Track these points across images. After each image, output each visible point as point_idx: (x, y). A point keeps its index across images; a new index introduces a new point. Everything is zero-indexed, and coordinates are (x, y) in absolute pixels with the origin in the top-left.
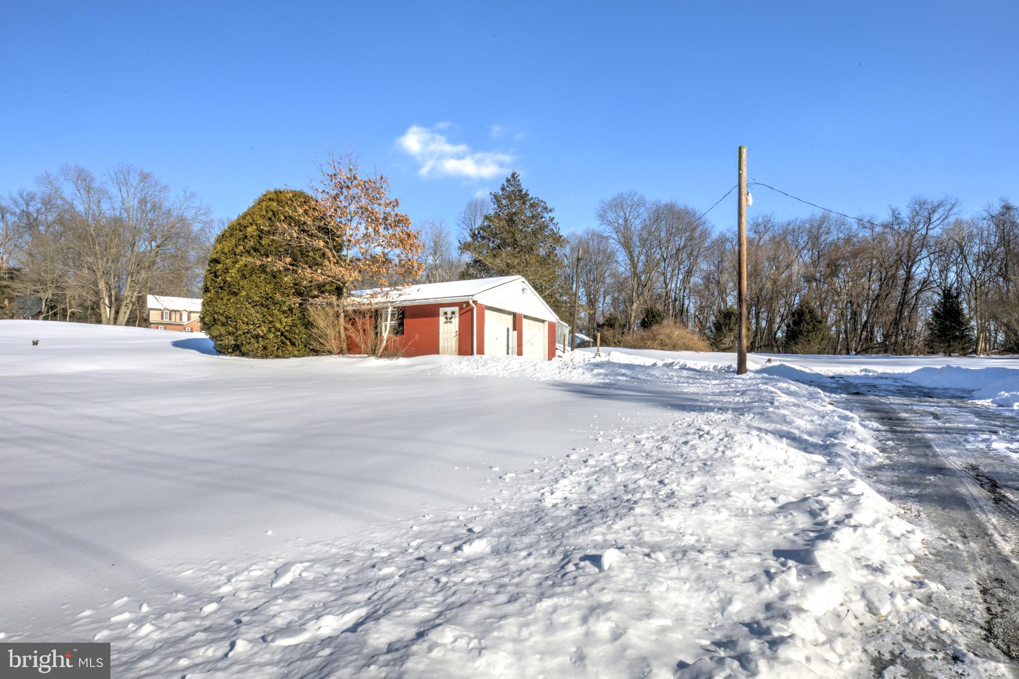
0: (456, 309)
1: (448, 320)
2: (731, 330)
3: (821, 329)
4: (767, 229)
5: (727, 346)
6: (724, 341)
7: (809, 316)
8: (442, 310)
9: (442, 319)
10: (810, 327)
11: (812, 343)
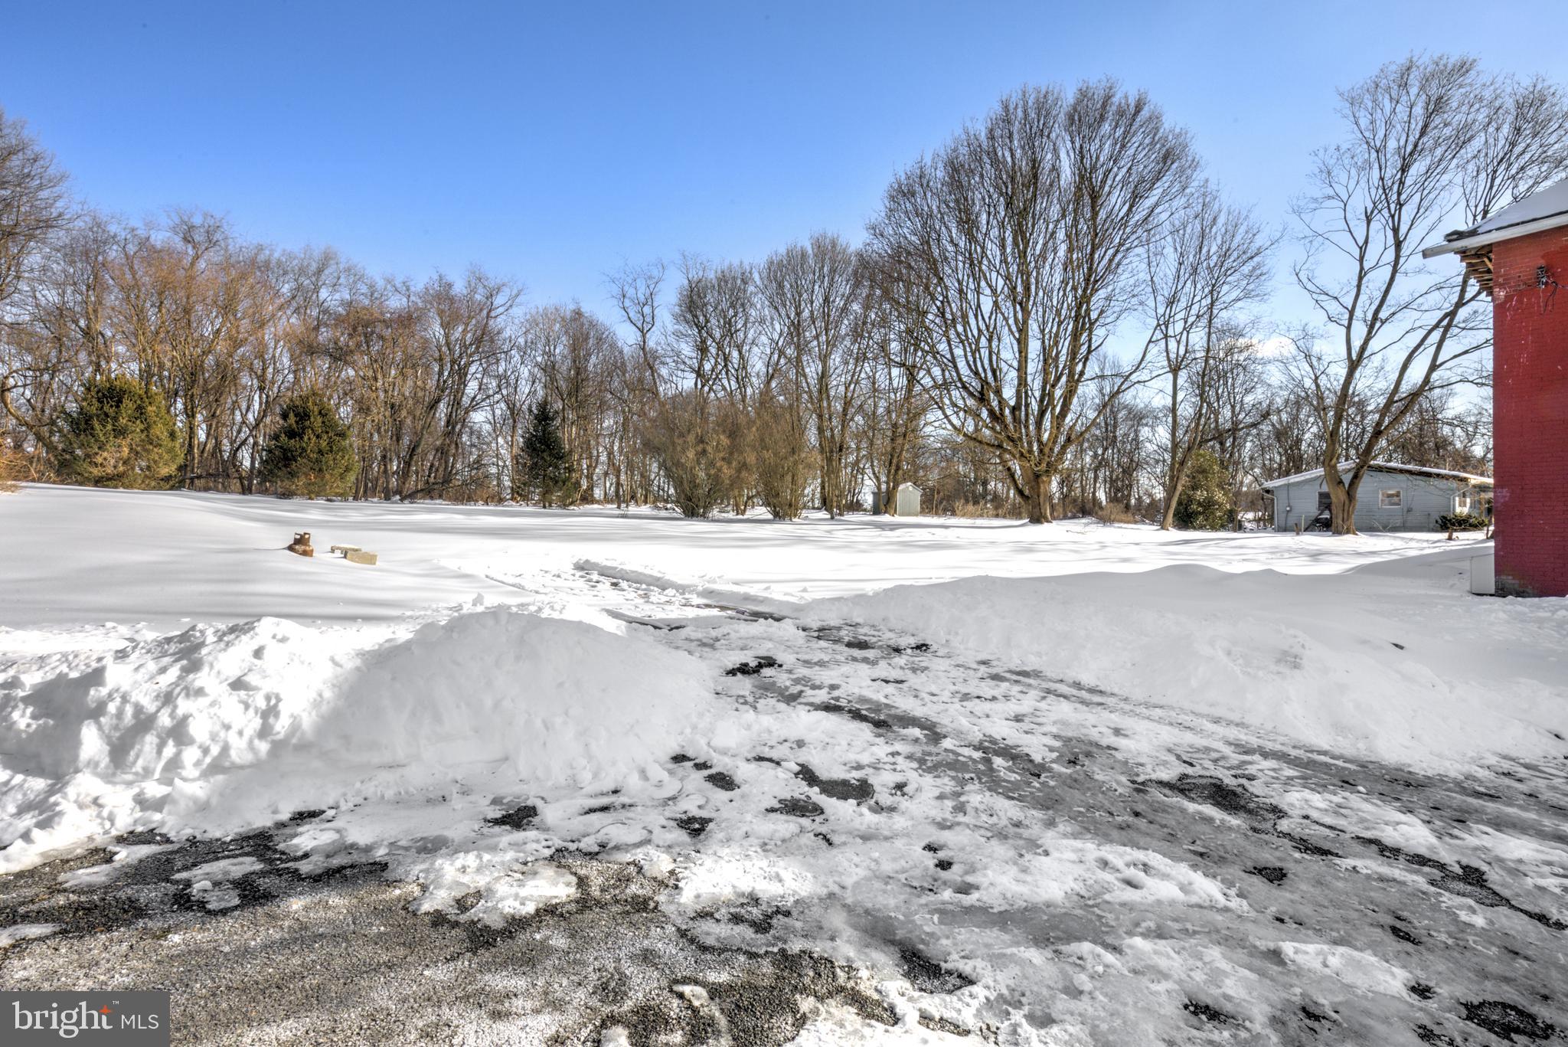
2: (120, 432)
3: (343, 450)
4: (212, 243)
5: (110, 470)
6: (99, 460)
7: (319, 420)
10: (324, 444)
11: (328, 476)
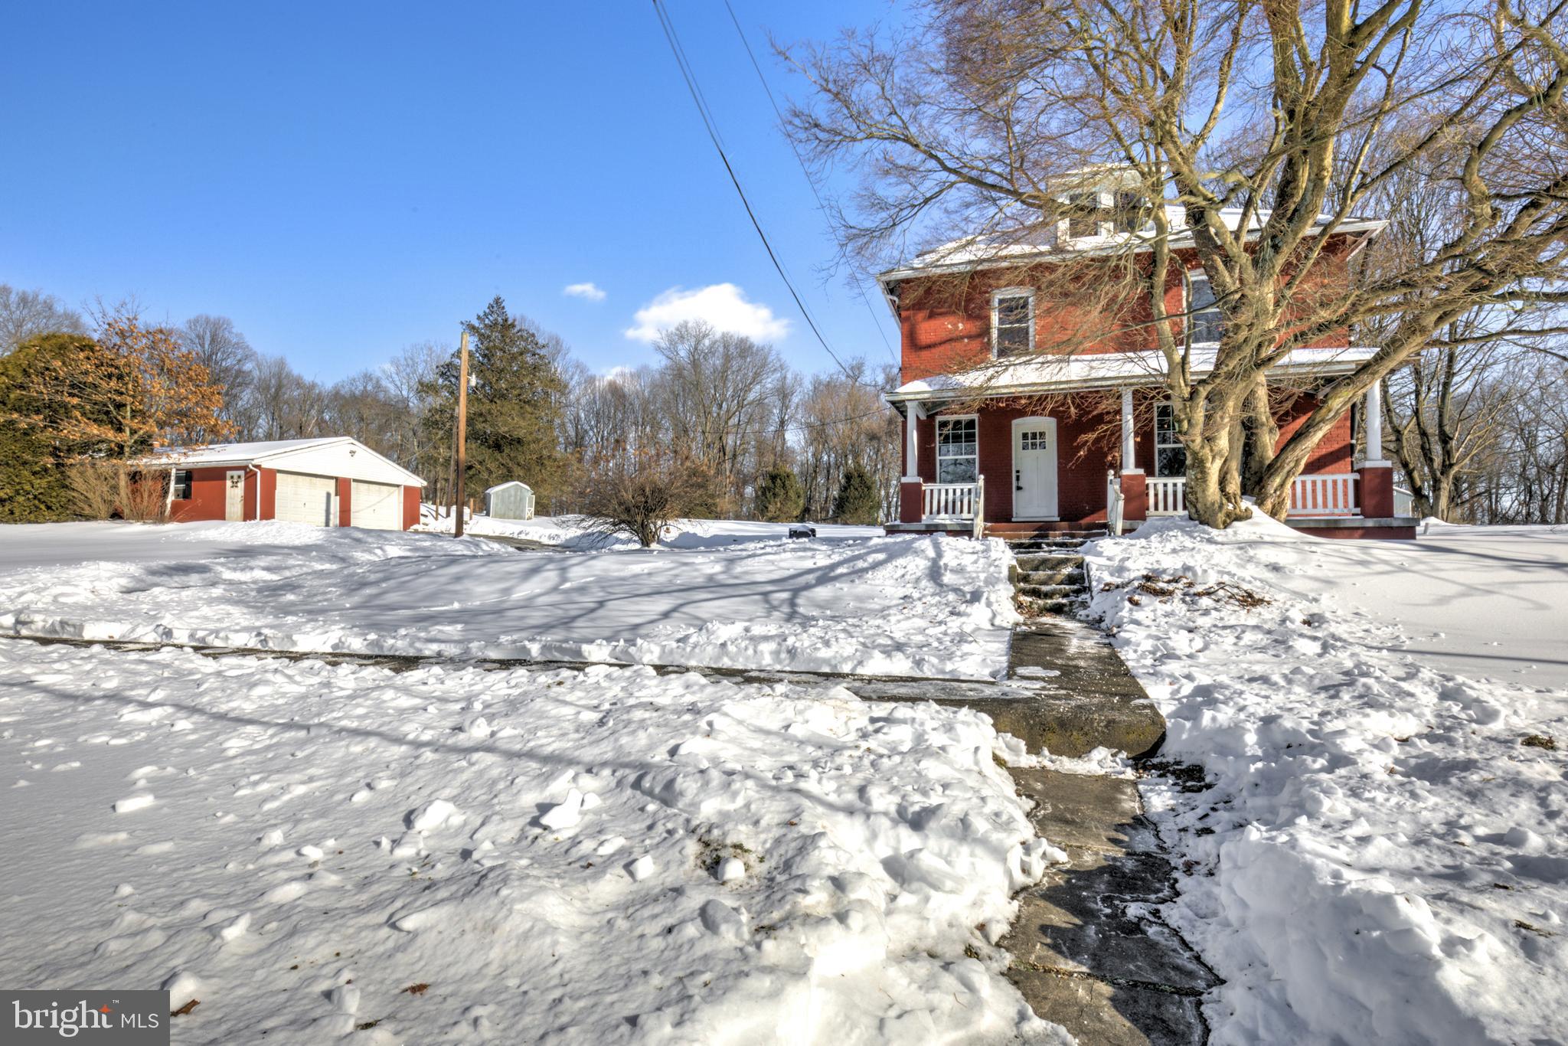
0: (242, 473)
1: (235, 485)
5: (775, 514)
6: (770, 509)
7: (858, 480)
8: (229, 473)
9: (229, 483)
10: (858, 494)
11: (860, 512)
